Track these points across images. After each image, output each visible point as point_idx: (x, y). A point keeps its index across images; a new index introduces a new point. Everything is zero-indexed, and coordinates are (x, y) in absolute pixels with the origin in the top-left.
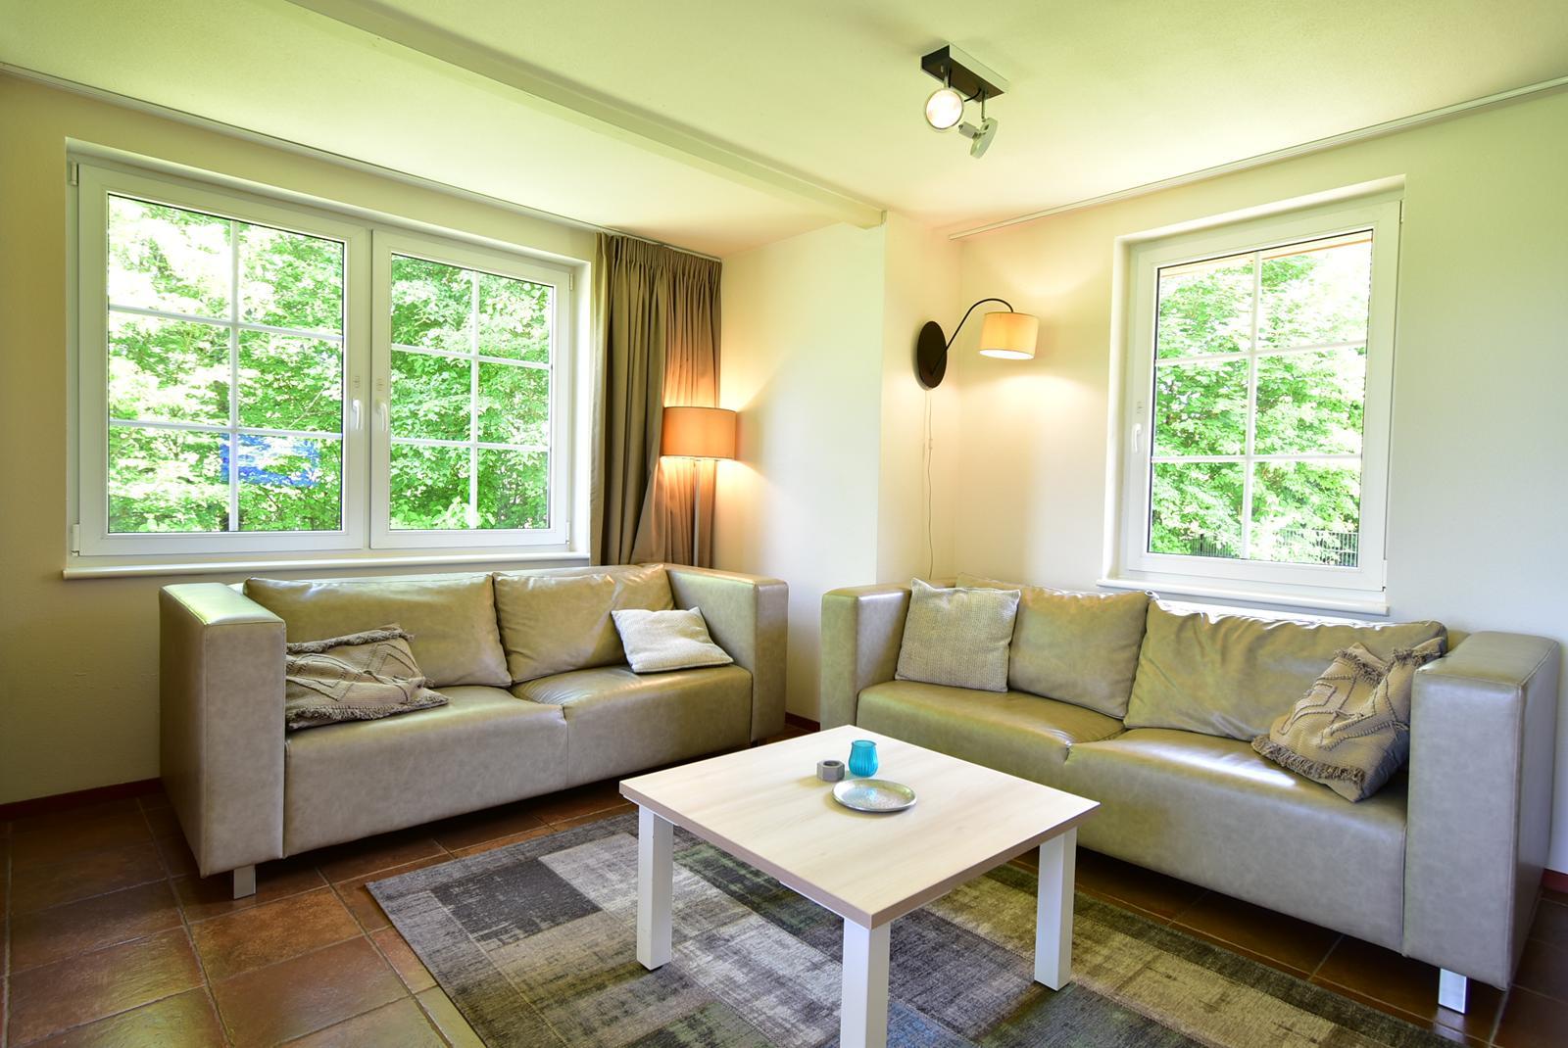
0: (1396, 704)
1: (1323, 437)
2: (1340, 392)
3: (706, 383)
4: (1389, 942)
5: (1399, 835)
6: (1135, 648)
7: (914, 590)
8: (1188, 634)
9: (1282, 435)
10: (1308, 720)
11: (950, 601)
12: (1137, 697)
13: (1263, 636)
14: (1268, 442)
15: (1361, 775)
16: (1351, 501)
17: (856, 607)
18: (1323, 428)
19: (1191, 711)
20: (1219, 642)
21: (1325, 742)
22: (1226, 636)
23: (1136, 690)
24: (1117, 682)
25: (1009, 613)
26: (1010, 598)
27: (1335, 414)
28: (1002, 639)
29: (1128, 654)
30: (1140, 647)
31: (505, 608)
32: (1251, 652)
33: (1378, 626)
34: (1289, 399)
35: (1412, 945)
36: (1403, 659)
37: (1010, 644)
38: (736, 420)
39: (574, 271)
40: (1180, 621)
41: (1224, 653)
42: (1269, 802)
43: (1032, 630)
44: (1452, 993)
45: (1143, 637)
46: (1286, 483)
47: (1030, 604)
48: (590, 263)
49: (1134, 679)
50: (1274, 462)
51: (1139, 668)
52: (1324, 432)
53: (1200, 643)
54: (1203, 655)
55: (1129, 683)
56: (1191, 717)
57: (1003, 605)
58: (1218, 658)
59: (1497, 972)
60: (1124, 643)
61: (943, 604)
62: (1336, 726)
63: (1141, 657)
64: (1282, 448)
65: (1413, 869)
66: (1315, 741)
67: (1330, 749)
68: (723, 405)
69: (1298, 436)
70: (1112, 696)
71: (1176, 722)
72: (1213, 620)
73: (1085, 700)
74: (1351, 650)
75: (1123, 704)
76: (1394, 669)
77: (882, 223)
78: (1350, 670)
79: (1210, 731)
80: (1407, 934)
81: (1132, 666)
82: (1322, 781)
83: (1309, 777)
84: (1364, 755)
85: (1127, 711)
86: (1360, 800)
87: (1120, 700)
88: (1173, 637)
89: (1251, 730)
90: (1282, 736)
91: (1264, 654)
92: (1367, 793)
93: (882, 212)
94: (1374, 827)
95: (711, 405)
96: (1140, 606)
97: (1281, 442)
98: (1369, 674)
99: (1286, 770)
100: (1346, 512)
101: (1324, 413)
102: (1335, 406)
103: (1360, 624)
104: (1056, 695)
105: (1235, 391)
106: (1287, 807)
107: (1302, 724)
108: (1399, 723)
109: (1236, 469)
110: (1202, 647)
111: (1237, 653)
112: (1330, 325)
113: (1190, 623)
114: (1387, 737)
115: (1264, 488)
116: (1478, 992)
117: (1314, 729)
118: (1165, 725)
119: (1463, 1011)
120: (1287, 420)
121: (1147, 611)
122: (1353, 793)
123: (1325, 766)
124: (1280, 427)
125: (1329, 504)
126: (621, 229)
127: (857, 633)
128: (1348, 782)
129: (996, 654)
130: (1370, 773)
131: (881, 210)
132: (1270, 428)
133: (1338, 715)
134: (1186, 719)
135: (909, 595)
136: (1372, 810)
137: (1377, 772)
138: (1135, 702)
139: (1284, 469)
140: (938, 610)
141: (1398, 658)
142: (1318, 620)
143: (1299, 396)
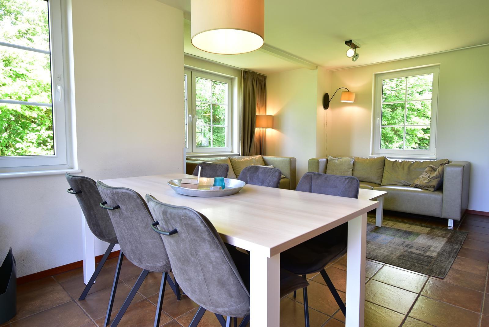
0: (440, 173)
1: (409, 119)
2: (414, 106)
3: (263, 108)
4: (440, 216)
5: (441, 196)
6: (382, 169)
7: (329, 158)
8: (395, 165)
9: (398, 119)
10: (423, 178)
11: (338, 161)
12: (384, 179)
13: (411, 164)
14: (395, 121)
15: (434, 186)
16: (417, 138)
17: (318, 162)
18: (410, 117)
19: (397, 181)
20: (402, 167)
21: (427, 182)
22: (403, 165)
23: (383, 177)
24: (379, 176)
25: (352, 163)
26: (352, 159)
27: (413, 112)
28: (351, 169)
29: (381, 170)
30: (384, 169)
31: (233, 165)
32: (409, 167)
33: (435, 161)
34: (400, 108)
35: (444, 216)
36: (441, 165)
37: (352, 170)
38: (273, 118)
39: (232, 80)
40: (393, 162)
41: (403, 168)
42: (416, 194)
43: (357, 166)
44: (450, 224)
45: (384, 167)
46: (399, 133)
47: (357, 161)
48: (237, 78)
49: (383, 175)
50: (396, 127)
51: (384, 173)
52: (410, 118)
53: (398, 166)
54: (399, 169)
55: (381, 176)
56: (397, 182)
57: (351, 161)
58: (402, 169)
59: (458, 218)
60: (380, 168)
61: (336, 161)
62: (429, 178)
63: (384, 171)
64: (398, 123)
65: (444, 202)
66: (425, 182)
67: (428, 183)
68: (267, 114)
69: (403, 119)
70: (378, 179)
71: (393, 183)
72: (400, 162)
73: (372, 181)
74: (430, 165)
75: (380, 181)
76: (440, 167)
77: (316, 69)
78: (430, 169)
79: (401, 184)
80: (443, 214)
81: (382, 173)
82: (427, 189)
83: (424, 188)
84: (435, 183)
85: (382, 182)
86: (434, 191)
87: (380, 180)
88: (392, 166)
89: (410, 183)
90: (417, 182)
91: (412, 168)
92: (435, 190)
93: (317, 66)
94: (437, 196)
95: (265, 114)
96: (383, 159)
97: (398, 121)
98: (434, 170)
99: (419, 188)
100: (416, 141)
101: (410, 112)
102: (413, 110)
103: (431, 161)
104: (364, 180)
105: (386, 106)
106: (420, 194)
107: (422, 179)
108: (441, 177)
109: (385, 129)
110: (398, 168)
111: (406, 168)
112: (411, 86)
113: (395, 162)
114: (439, 179)
115: (393, 134)
116: (455, 222)
117: (424, 180)
118: (391, 184)
119: (452, 226)
120: (400, 115)
121: (385, 160)
122: (433, 190)
123: (427, 186)
124: (398, 117)
125: (411, 139)
126: (247, 69)
127: (318, 168)
128: (432, 188)
129: (349, 172)
130: (436, 186)
131: (316, 66)
132: (395, 117)
133: (429, 177)
134: (396, 182)
135: (327, 160)
136: (436, 192)
137: (437, 186)
138: (383, 180)
139: (399, 129)
140: (335, 163)
141: (440, 165)
142: (423, 161)
143: (403, 107)
